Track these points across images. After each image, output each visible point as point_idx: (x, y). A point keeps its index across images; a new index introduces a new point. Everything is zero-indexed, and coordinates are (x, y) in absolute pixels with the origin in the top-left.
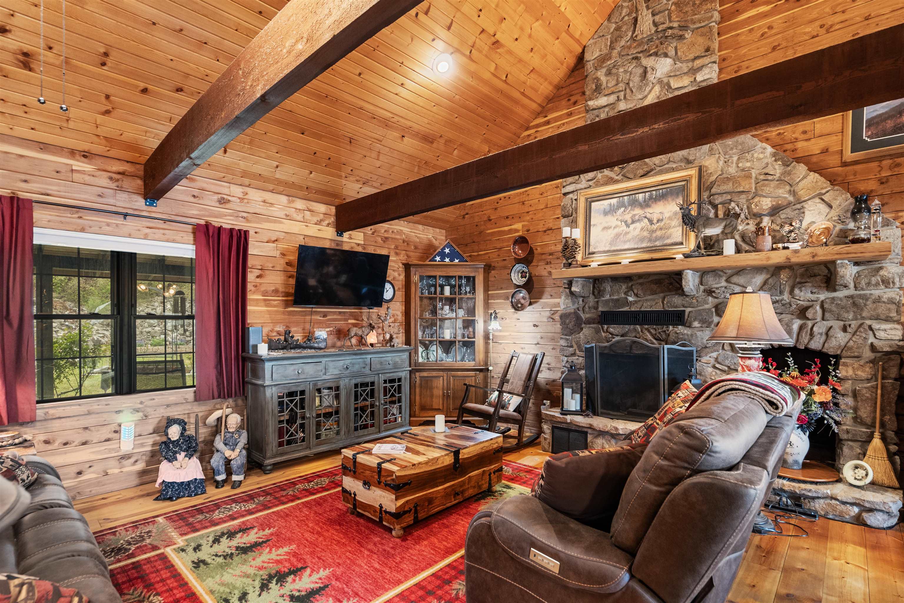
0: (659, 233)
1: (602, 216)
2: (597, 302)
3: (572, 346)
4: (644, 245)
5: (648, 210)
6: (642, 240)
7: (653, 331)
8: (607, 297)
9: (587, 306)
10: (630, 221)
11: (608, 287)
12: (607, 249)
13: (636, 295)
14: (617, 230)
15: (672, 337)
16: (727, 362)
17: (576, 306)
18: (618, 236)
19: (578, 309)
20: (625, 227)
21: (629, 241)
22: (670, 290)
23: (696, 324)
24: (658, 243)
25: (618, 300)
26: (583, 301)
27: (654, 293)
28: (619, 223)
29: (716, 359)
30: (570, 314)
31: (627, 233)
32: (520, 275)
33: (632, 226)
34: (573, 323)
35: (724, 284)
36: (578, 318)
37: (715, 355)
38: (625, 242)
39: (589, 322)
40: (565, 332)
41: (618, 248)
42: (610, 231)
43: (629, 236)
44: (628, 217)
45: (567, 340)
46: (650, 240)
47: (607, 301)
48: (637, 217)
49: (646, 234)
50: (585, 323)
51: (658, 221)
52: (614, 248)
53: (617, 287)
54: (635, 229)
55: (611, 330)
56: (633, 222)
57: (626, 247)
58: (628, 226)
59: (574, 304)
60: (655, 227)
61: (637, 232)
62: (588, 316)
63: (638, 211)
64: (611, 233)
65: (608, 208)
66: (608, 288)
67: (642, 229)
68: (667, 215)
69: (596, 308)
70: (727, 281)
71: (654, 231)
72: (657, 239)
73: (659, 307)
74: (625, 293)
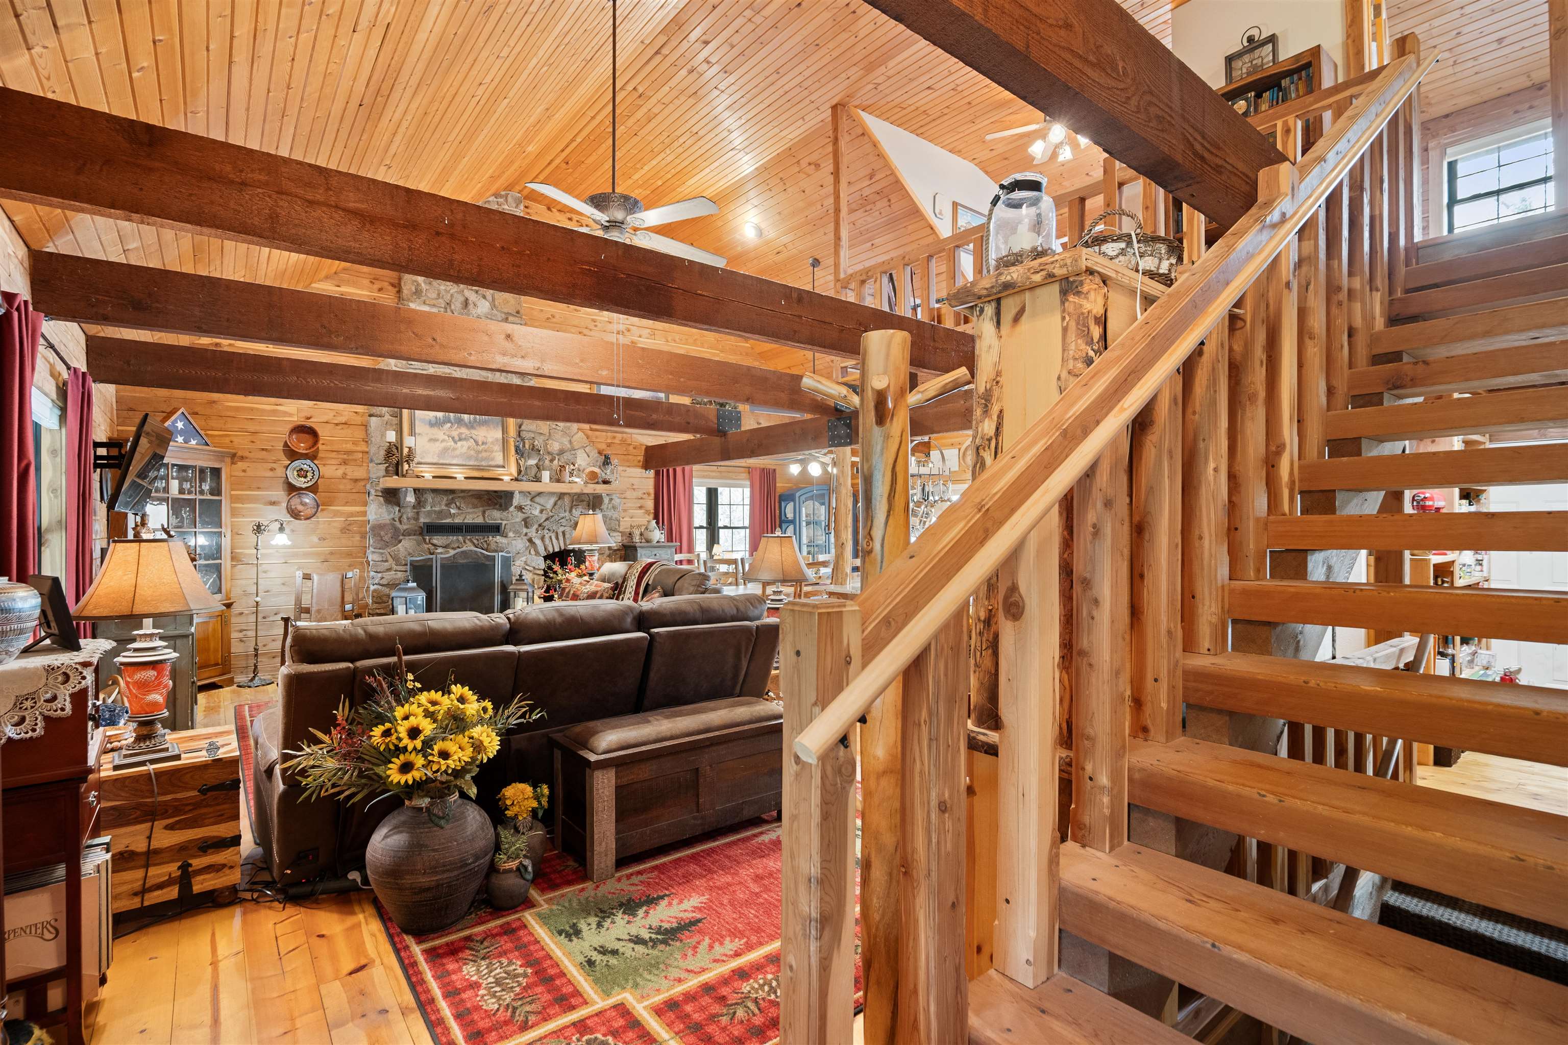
0: (484, 454)
1: (427, 426)
2: (418, 513)
3: (386, 561)
4: (471, 463)
5: (473, 432)
6: (469, 457)
7: (475, 542)
8: (429, 508)
9: (405, 516)
10: (457, 438)
11: (429, 497)
12: (435, 461)
13: (459, 508)
14: (444, 444)
15: (493, 546)
16: (533, 564)
17: (392, 516)
18: (446, 450)
19: (393, 519)
20: (452, 443)
21: (457, 456)
22: (489, 505)
23: (511, 534)
24: (483, 463)
25: (441, 512)
26: (399, 511)
27: (475, 507)
28: (446, 438)
29: (526, 563)
30: (385, 525)
31: (454, 449)
32: (296, 473)
33: (459, 444)
34: (390, 535)
35: (529, 502)
36: (396, 529)
37: (524, 559)
38: (454, 457)
39: (407, 533)
40: (379, 546)
41: (444, 462)
42: (437, 444)
43: (458, 452)
44: (455, 434)
45: (382, 554)
46: (477, 459)
47: (429, 513)
48: (463, 436)
49: (472, 453)
50: (403, 535)
51: (483, 443)
52: (441, 461)
53: (438, 499)
54: (462, 446)
55: (435, 541)
56: (460, 440)
57: (454, 462)
58: (455, 442)
59: (389, 514)
60: (480, 448)
61: (464, 450)
62: (405, 527)
63: (464, 430)
64: (438, 446)
65: (433, 420)
66: (430, 500)
67: (469, 448)
68: (490, 440)
69: (417, 519)
70: (531, 500)
71: (479, 452)
72: (483, 459)
73: (480, 520)
74: (447, 505)
